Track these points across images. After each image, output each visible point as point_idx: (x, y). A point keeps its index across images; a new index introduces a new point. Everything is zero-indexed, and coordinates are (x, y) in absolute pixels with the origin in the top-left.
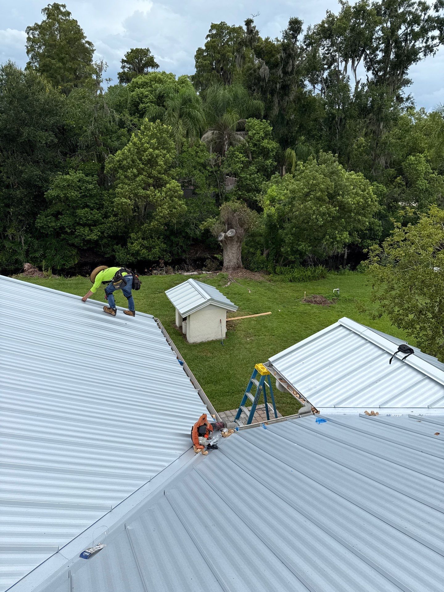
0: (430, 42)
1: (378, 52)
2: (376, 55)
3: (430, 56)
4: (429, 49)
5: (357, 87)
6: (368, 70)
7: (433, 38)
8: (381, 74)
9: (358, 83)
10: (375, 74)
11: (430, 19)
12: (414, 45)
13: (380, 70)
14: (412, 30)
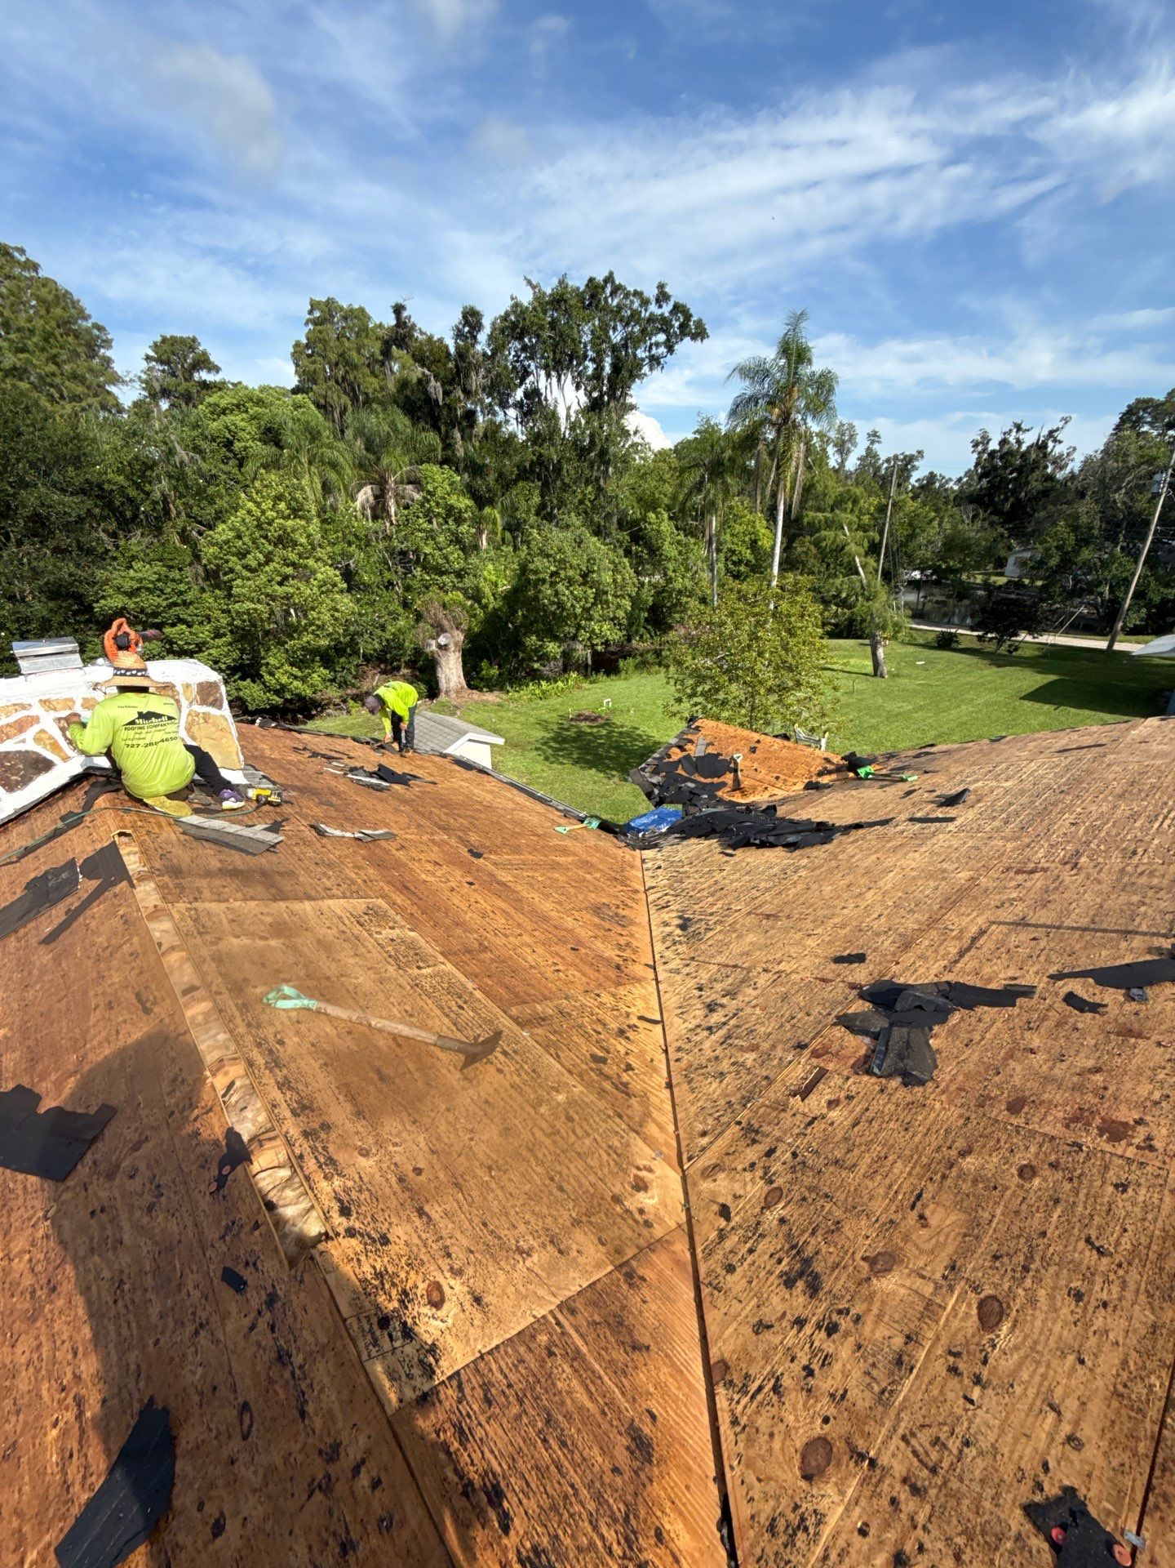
0: (654, 351)
1: (587, 363)
2: (586, 368)
3: (657, 372)
4: (655, 361)
5: (568, 417)
6: (578, 388)
7: (657, 345)
8: (595, 394)
9: (569, 409)
10: (589, 394)
11: (652, 319)
12: (635, 355)
13: (594, 389)
14: (632, 332)
